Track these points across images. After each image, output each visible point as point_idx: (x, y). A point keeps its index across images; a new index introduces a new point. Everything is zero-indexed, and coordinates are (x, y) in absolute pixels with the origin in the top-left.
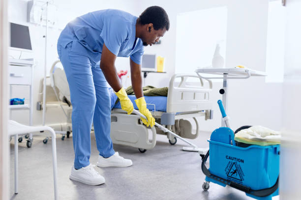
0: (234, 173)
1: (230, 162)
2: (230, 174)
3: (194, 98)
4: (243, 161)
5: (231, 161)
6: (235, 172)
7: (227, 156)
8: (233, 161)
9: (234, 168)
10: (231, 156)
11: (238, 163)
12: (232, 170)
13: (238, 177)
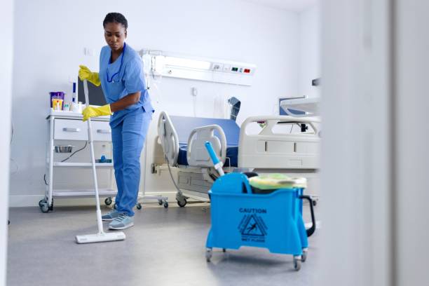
0: (252, 228)
1: (245, 216)
2: (246, 231)
4: (264, 211)
5: (247, 214)
6: (254, 226)
7: (241, 209)
8: (252, 213)
9: (252, 222)
10: (247, 208)
11: (258, 215)
12: (249, 226)
13: (258, 232)
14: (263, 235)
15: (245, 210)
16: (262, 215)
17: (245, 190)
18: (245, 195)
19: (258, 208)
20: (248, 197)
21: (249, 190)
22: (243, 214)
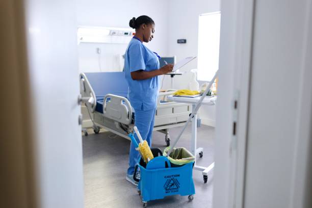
0: (172, 186)
1: (168, 180)
3: (173, 112)
4: (178, 176)
6: (173, 184)
7: (165, 176)
8: (171, 178)
9: (172, 182)
10: (169, 175)
11: (175, 178)
12: (170, 184)
13: (175, 187)
14: (178, 188)
15: (168, 177)
16: (177, 178)
17: (167, 166)
18: (167, 169)
19: (175, 174)
20: (169, 170)
21: (169, 165)
22: (166, 179)
